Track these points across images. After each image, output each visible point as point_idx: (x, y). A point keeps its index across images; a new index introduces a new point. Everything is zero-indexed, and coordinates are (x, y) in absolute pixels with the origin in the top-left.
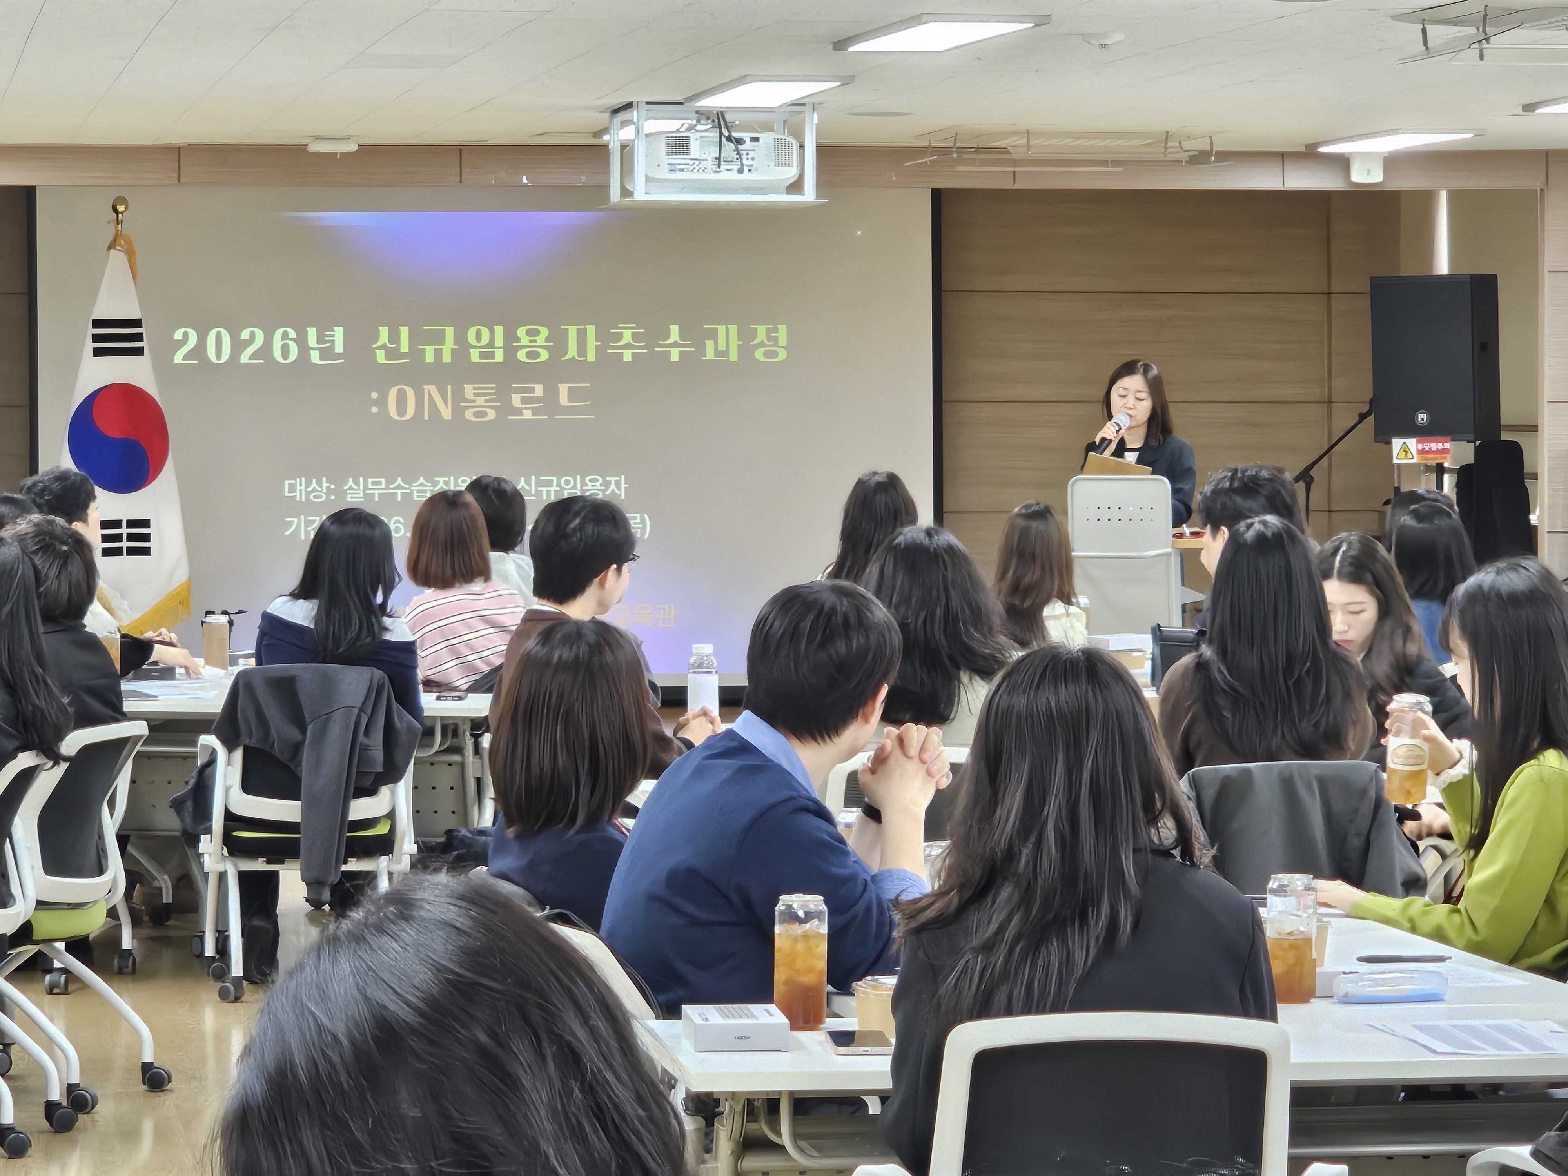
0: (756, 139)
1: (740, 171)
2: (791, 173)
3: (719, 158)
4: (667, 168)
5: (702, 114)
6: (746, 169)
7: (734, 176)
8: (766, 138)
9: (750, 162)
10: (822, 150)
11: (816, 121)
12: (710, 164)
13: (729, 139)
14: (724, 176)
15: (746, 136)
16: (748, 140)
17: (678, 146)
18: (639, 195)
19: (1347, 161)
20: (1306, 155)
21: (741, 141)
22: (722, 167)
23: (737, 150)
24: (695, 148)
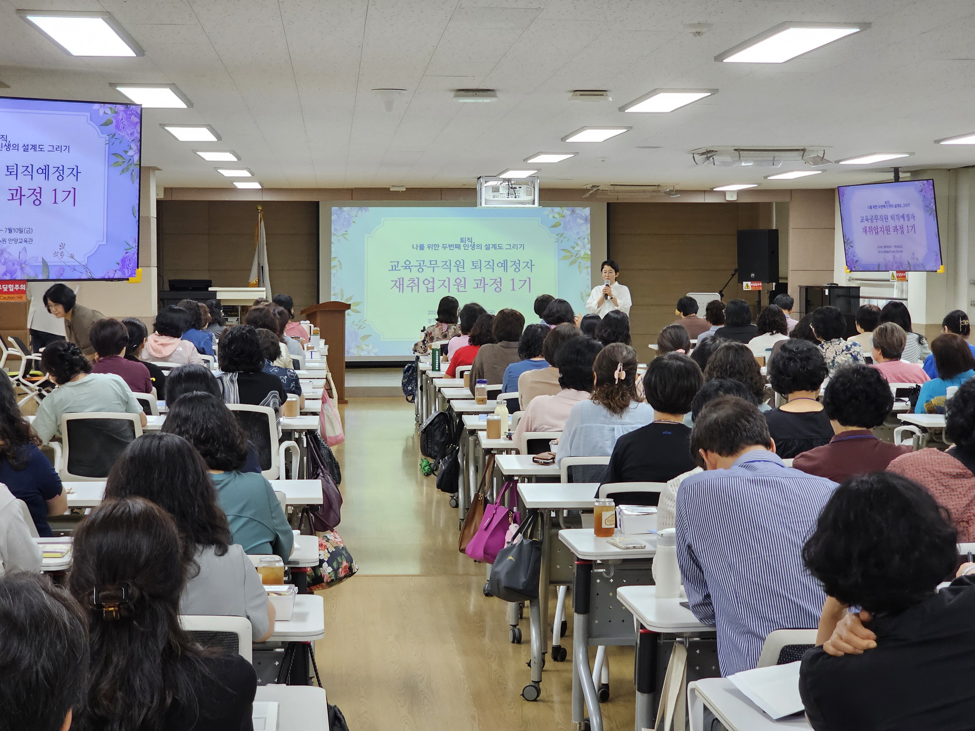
0: (521, 187)
1: (515, 197)
2: (530, 198)
3: (508, 193)
4: (492, 196)
5: (505, 180)
6: (517, 197)
7: (513, 199)
8: (524, 187)
9: (518, 195)
10: (540, 190)
11: (538, 182)
12: (506, 196)
13: (512, 188)
14: (510, 199)
15: (517, 187)
17: (496, 189)
18: (483, 205)
19: (724, 193)
20: (711, 191)
21: (515, 188)
22: (510, 196)
23: (514, 191)
24: (501, 190)
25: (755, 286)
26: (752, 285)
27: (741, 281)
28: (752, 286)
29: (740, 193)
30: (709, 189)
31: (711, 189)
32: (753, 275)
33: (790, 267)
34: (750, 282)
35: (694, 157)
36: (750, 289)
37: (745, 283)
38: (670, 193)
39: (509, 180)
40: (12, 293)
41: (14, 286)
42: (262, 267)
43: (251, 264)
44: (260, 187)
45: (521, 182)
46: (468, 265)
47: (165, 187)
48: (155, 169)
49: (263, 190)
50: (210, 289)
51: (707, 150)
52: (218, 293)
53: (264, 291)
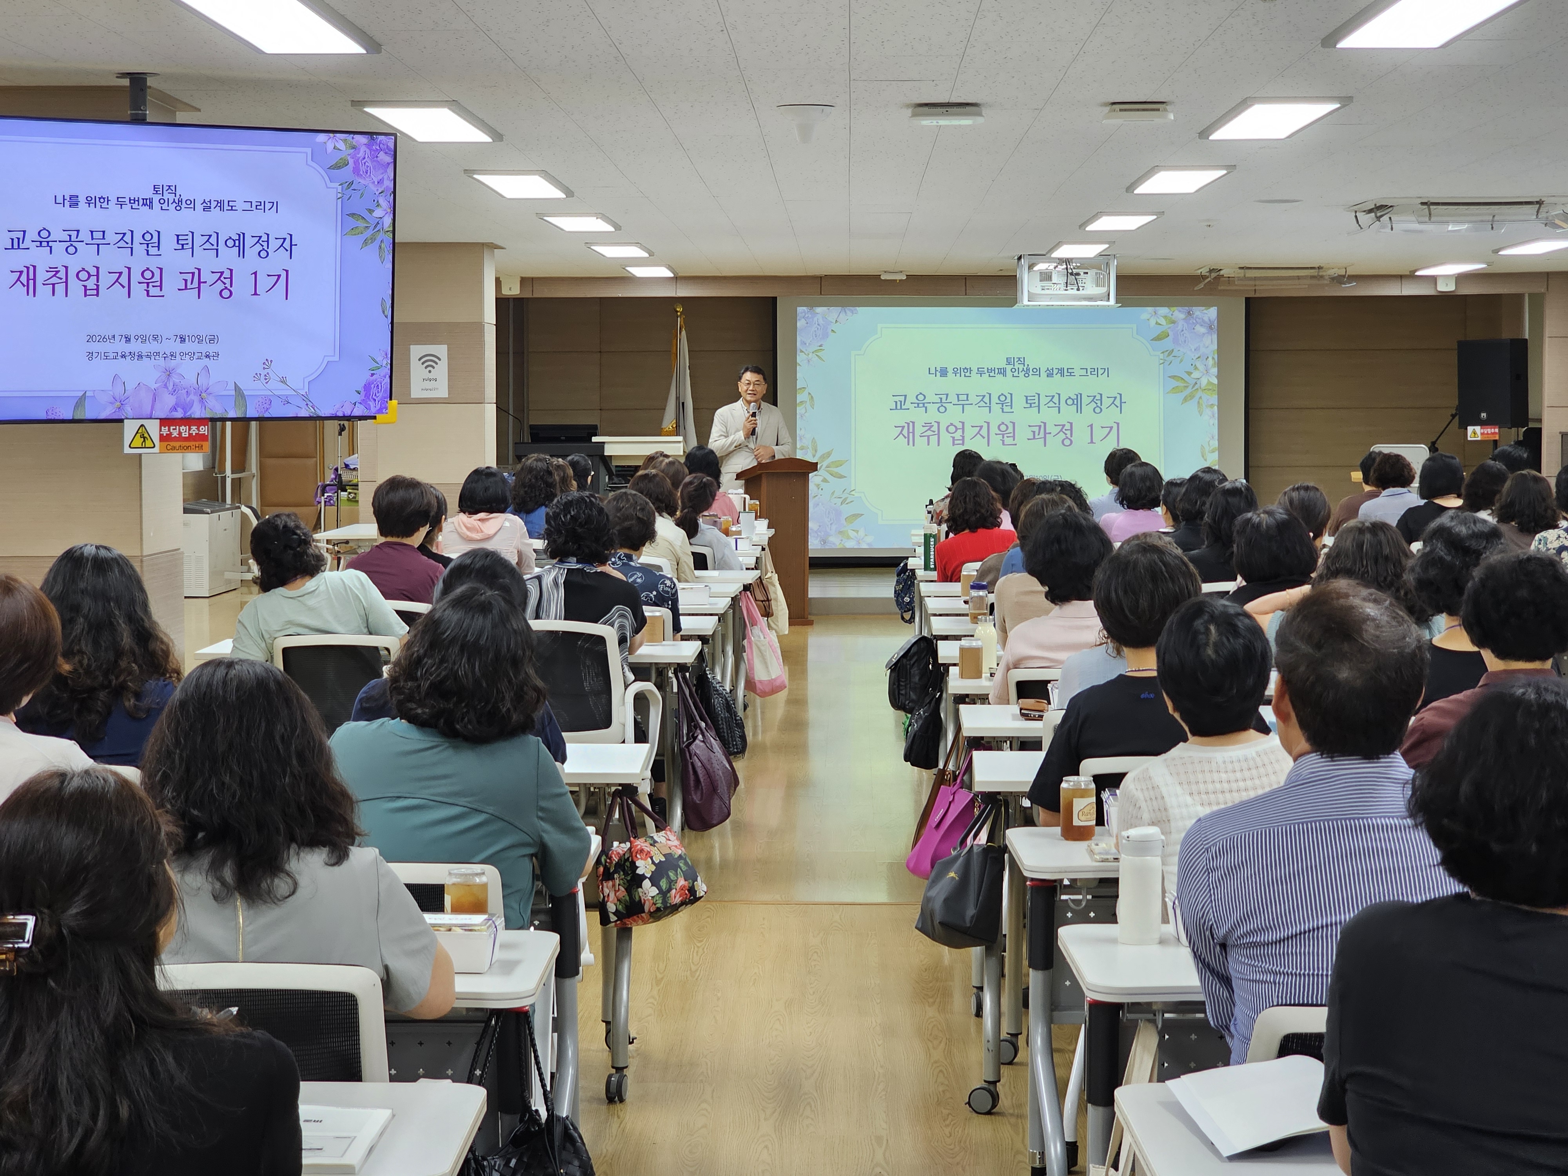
0: (1087, 273)
1: (1078, 290)
2: (1102, 290)
3: (1067, 283)
4: (1039, 288)
5: (1061, 261)
6: (1081, 288)
7: (1075, 292)
8: (1092, 273)
9: (1083, 285)
10: (1119, 278)
11: (1116, 263)
12: (1063, 287)
13: (1072, 274)
14: (1070, 292)
15: (1081, 272)
16: (1082, 274)
17: (1046, 277)
18: (1026, 302)
19: (1434, 279)
20: (1411, 276)
21: (1078, 274)
22: (1068, 288)
23: (1076, 279)
24: (1055, 279)
25: (1488, 434)
26: (1482, 431)
27: (1464, 426)
28: (1482, 434)
29: (1461, 278)
30: (1408, 273)
31: (1410, 272)
32: (1484, 415)
33: (1547, 402)
34: (1479, 427)
35: (1356, 217)
36: (1479, 439)
37: (1470, 429)
38: (1339, 280)
39: (1068, 261)
40: (186, 439)
41: (190, 429)
42: (683, 404)
43: (666, 399)
44: (672, 275)
45: (1086, 264)
46: (1019, 402)
47: (523, 276)
48: (493, 247)
49: (677, 279)
50: (595, 439)
51: (1375, 205)
52: (606, 446)
53: (680, 442)
